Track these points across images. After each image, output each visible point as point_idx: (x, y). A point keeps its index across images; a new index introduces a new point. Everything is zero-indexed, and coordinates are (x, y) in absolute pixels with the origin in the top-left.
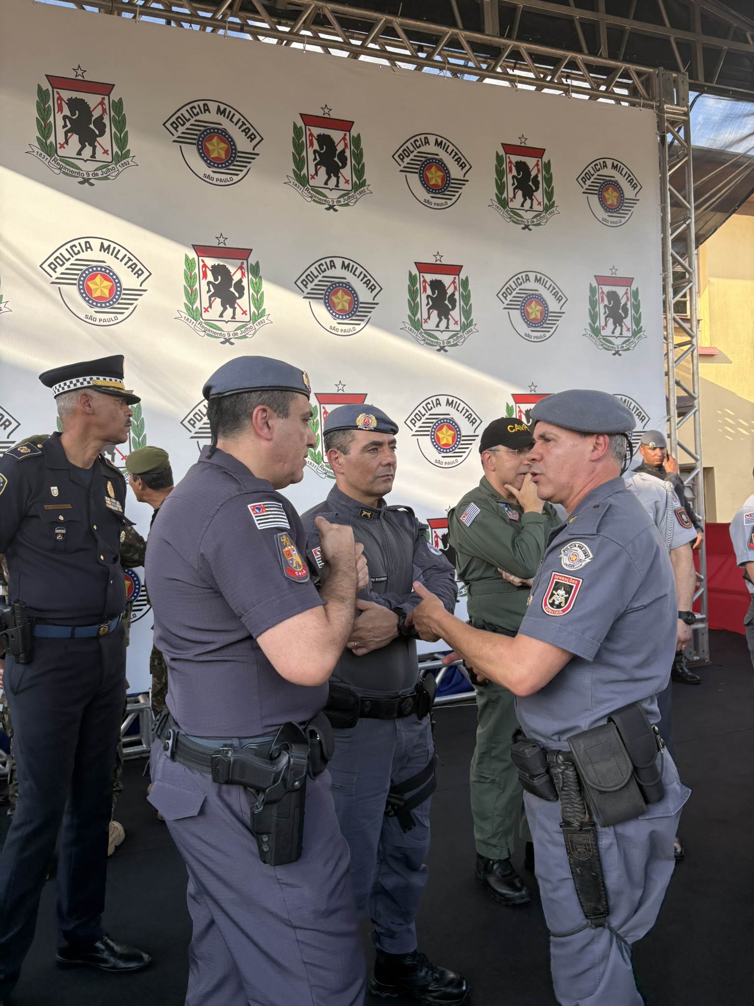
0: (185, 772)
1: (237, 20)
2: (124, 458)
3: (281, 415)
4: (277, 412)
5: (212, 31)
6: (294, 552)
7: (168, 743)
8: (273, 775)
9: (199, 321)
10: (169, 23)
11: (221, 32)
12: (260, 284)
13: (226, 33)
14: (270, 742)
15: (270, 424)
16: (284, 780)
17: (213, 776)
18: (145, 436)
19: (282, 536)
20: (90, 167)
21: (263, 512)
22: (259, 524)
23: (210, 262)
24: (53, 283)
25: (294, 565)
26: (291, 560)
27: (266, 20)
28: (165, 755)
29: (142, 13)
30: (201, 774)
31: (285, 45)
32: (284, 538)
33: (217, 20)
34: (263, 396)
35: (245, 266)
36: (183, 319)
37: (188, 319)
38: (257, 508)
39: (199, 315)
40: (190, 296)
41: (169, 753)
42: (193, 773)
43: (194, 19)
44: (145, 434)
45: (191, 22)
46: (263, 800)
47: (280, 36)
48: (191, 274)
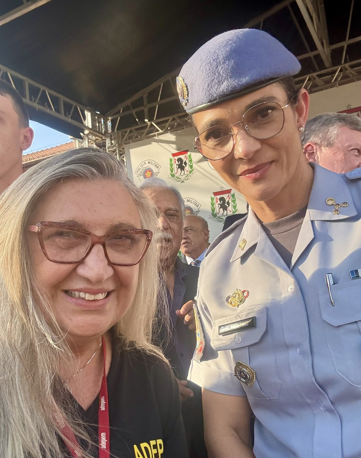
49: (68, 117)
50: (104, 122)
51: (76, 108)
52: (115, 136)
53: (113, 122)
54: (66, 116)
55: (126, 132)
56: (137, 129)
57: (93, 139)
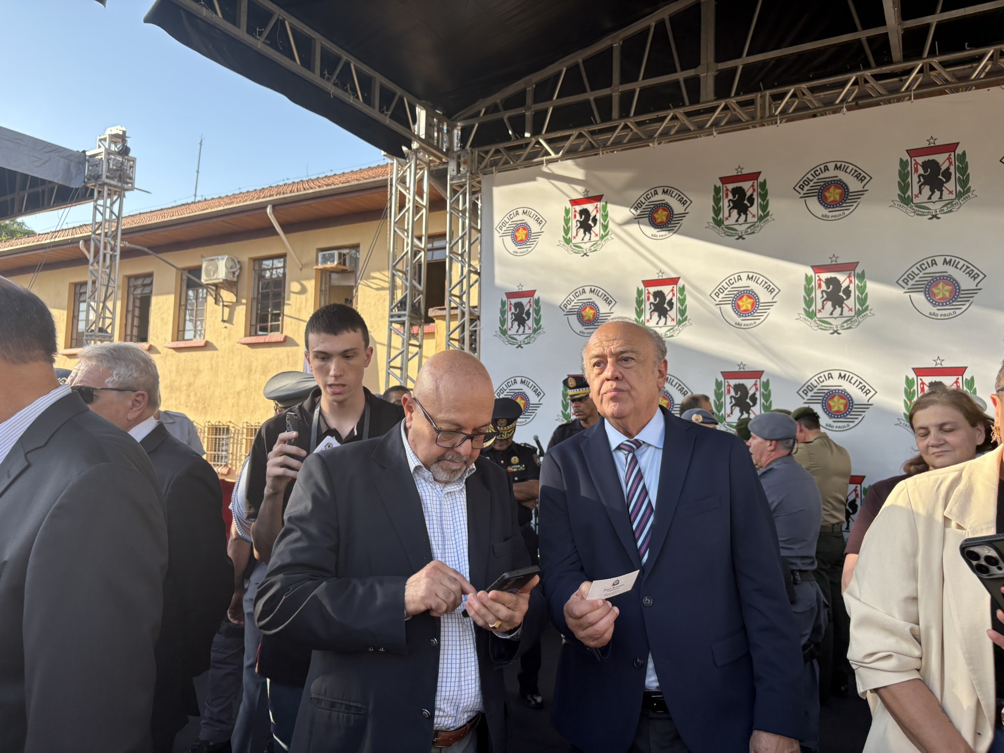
9: (814, 319)
12: (865, 286)
20: (744, 227)
23: (824, 276)
24: (717, 305)
33: (836, 104)
35: (852, 275)
36: (802, 319)
37: (806, 319)
39: (814, 315)
40: (808, 302)
44: (771, 400)
48: (809, 287)
49: (386, 115)
50: (448, 130)
51: (401, 100)
52: (466, 157)
53: (465, 132)
54: (382, 112)
55: (487, 152)
56: (509, 149)
57: (424, 160)
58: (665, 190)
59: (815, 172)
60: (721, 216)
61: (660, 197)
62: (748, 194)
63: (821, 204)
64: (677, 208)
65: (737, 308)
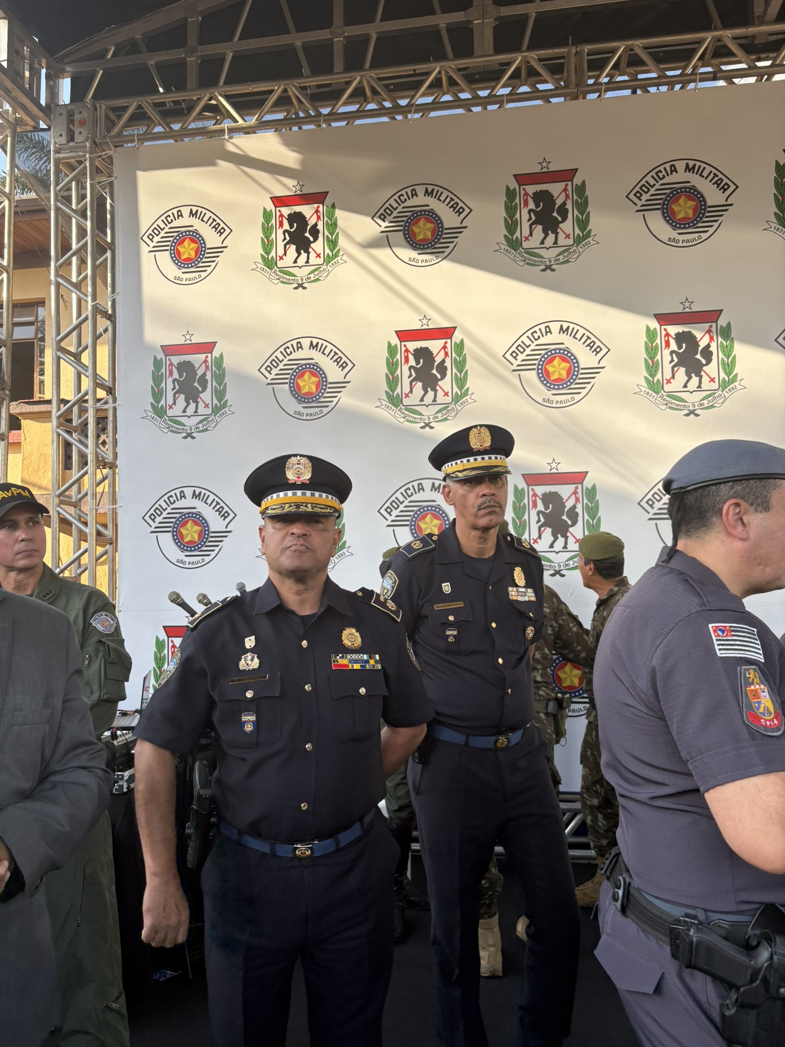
0: (639, 934)
1: (709, 69)
2: (577, 541)
3: (760, 508)
4: (754, 506)
5: (681, 88)
6: (764, 694)
7: (617, 892)
8: (750, 971)
9: (660, 394)
10: (634, 92)
11: (691, 86)
12: (732, 347)
13: (696, 85)
14: (746, 924)
15: (745, 521)
16: (765, 981)
17: (672, 950)
18: (599, 519)
19: (749, 669)
20: (554, 252)
21: (727, 635)
22: (720, 650)
23: (673, 330)
24: (514, 371)
25: (761, 710)
26: (757, 702)
27: (743, 60)
28: (615, 905)
29: (607, 90)
30: (658, 943)
31: (766, 80)
32: (752, 674)
33: (687, 75)
34: (736, 488)
35: (714, 329)
36: (643, 393)
37: (648, 393)
38: (720, 630)
39: (660, 387)
40: (650, 368)
41: (619, 904)
42: (648, 938)
43: (662, 80)
44: (600, 517)
45: (658, 85)
46: (737, 1000)
47: (759, 74)
48: (652, 346)
50: (48, 75)
52: (85, 115)
58: (430, 191)
59: (657, 173)
60: (518, 234)
61: (421, 200)
62: (559, 202)
63: (668, 221)
64: (449, 219)
65: (544, 376)
